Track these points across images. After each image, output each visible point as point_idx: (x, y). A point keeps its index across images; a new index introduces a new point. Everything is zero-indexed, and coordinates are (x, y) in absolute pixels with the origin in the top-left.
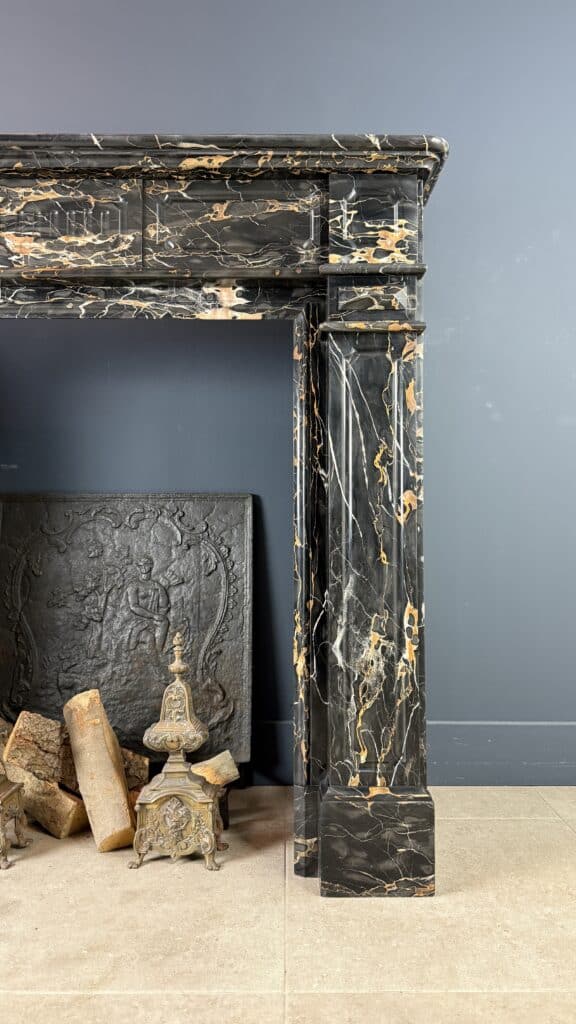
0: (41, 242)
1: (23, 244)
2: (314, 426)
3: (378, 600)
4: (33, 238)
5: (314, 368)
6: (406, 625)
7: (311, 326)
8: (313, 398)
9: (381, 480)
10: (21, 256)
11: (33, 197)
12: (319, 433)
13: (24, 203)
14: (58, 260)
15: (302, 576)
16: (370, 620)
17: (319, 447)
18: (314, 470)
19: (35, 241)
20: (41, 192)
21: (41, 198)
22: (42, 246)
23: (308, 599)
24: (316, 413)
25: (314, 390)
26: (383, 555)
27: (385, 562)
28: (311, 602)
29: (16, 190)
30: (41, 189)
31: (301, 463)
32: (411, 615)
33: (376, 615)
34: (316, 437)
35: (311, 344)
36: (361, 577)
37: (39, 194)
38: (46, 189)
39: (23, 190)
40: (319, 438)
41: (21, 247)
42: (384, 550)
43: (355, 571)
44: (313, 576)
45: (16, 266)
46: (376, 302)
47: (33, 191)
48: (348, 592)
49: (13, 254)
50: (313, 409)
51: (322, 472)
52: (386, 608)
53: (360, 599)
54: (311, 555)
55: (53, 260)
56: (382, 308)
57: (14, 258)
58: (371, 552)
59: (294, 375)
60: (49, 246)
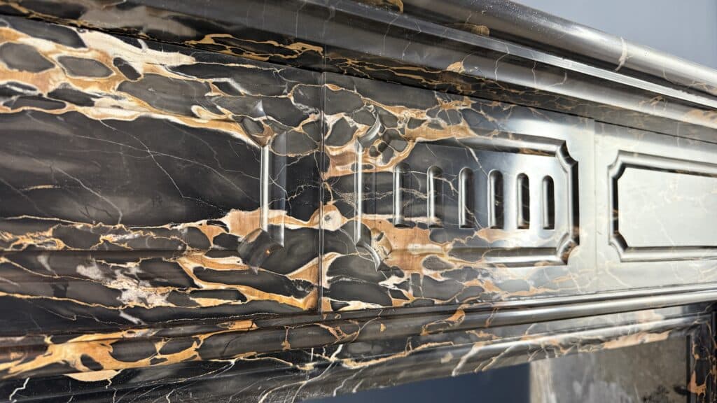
0: (444, 242)
1: (410, 247)
4: (429, 232)
10: (407, 274)
11: (424, 134)
13: (411, 146)
14: (475, 282)
19: (433, 238)
20: (442, 122)
21: (440, 136)
22: (442, 250)
29: (394, 111)
30: (442, 115)
37: (437, 126)
38: (452, 118)
39: (408, 114)
41: (404, 252)
45: (396, 302)
47: (429, 119)
49: (387, 271)
55: (466, 284)
57: (391, 282)
60: (458, 252)
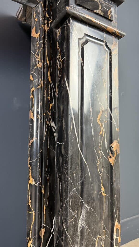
2: (48, 89)
3: (99, 225)
5: (49, 46)
6: (115, 237)
7: (47, 16)
8: (47, 67)
9: (101, 133)
12: (51, 95)
15: (35, 210)
16: (95, 241)
17: (51, 105)
18: (48, 122)
23: (40, 227)
24: (50, 79)
25: (48, 62)
26: (103, 189)
27: (104, 194)
28: (43, 230)
31: (37, 116)
32: (117, 229)
33: (98, 236)
34: (49, 98)
35: (47, 28)
36: (90, 209)
40: (51, 98)
42: (103, 185)
43: (86, 205)
44: (45, 208)
46: (100, 8)
48: (81, 223)
50: (48, 76)
51: (53, 124)
52: (104, 229)
53: (89, 227)
54: (43, 191)
56: (102, 14)
58: (96, 188)
59: (32, 48)
